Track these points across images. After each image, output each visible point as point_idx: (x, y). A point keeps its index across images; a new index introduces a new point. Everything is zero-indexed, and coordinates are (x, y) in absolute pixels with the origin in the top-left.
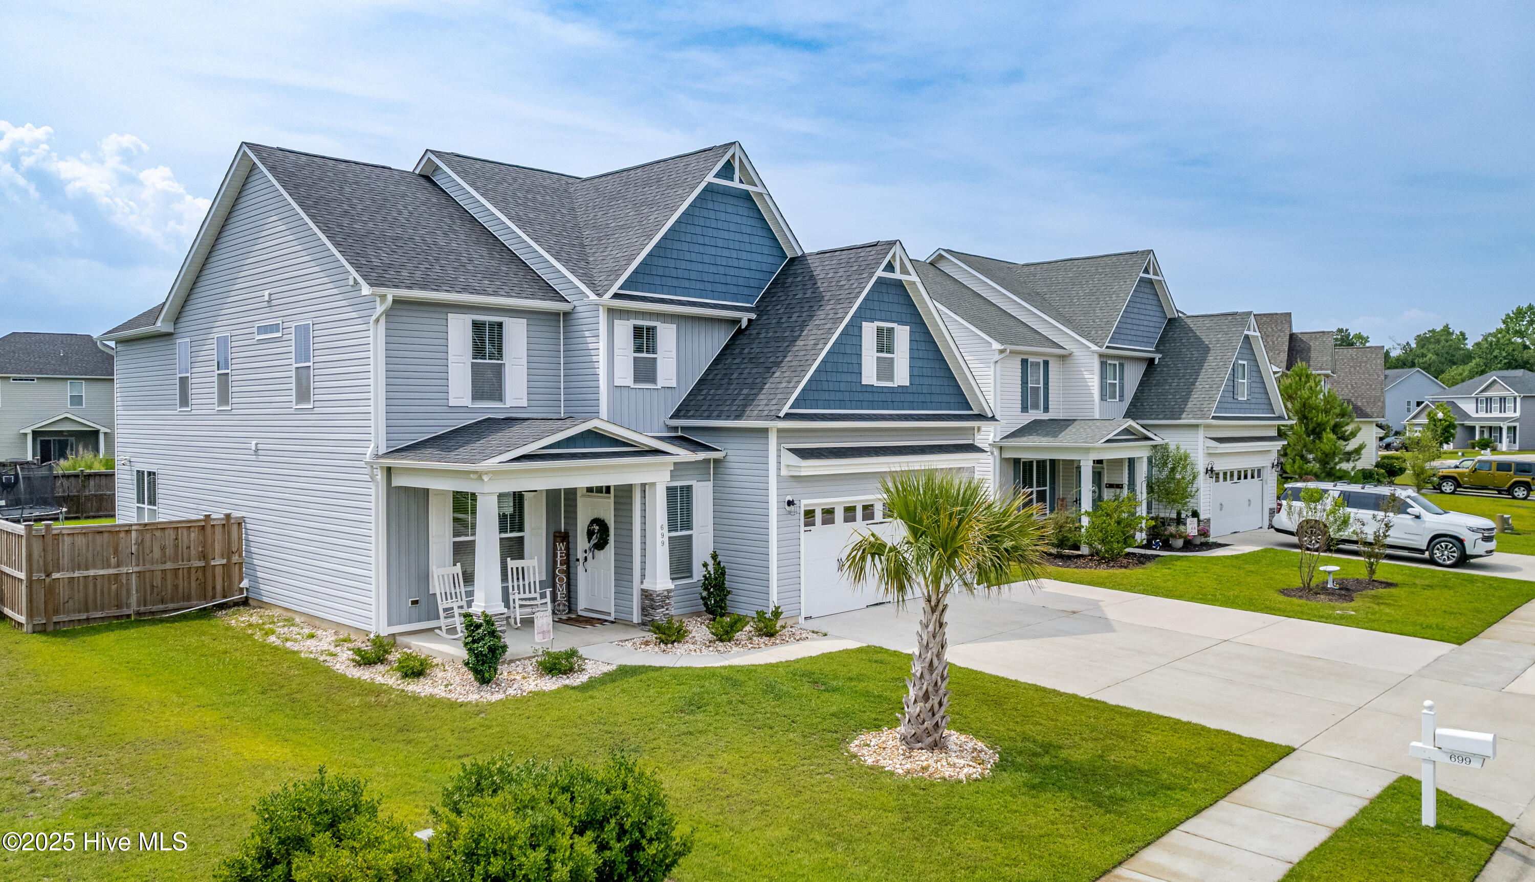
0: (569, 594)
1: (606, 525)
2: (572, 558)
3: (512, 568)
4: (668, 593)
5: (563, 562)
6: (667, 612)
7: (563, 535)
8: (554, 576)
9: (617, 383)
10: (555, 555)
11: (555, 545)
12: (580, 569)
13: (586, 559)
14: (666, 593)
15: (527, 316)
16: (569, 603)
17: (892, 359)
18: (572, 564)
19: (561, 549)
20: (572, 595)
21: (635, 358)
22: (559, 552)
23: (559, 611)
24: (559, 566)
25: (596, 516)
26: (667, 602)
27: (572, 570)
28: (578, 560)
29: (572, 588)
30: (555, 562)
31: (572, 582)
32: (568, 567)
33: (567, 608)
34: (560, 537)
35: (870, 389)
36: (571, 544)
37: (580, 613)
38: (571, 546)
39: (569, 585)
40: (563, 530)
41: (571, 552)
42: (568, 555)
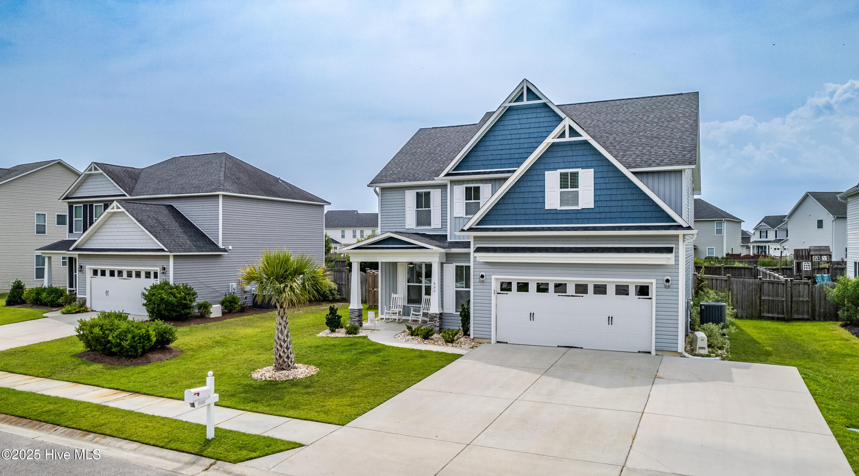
9: (455, 215)
15: (442, 187)
17: (577, 192)
21: (466, 203)
35: (555, 212)
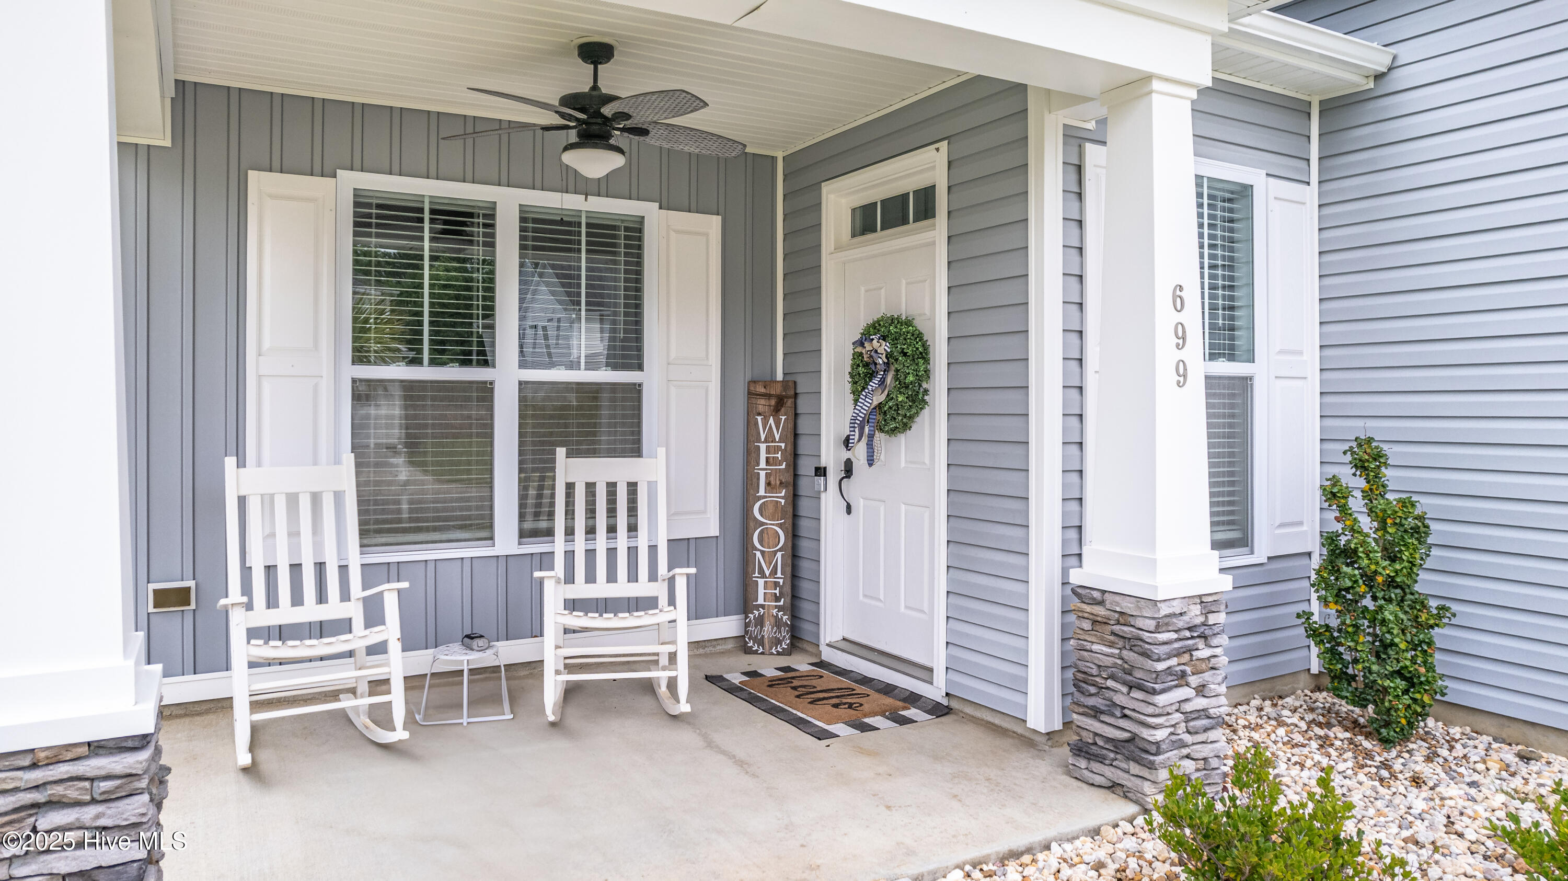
0: (794, 587)
1: (918, 336)
2: (806, 467)
3: (570, 487)
4: (1207, 613)
5: (775, 481)
6: (1200, 703)
7: (777, 390)
8: (747, 523)
10: (751, 454)
11: (750, 425)
12: (830, 503)
13: (848, 470)
14: (1195, 614)
16: (794, 617)
18: (803, 483)
19: (770, 438)
20: (805, 587)
22: (763, 447)
23: (761, 642)
24: (762, 492)
25: (882, 310)
26: (1204, 653)
27: (805, 506)
28: (821, 472)
29: (805, 566)
30: (750, 480)
31: (805, 546)
32: (795, 497)
33: (785, 634)
34: (768, 396)
36: (801, 421)
37: (828, 655)
38: (804, 426)
39: (794, 555)
40: (780, 377)
41: (804, 446)
42: (794, 456)
